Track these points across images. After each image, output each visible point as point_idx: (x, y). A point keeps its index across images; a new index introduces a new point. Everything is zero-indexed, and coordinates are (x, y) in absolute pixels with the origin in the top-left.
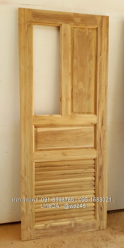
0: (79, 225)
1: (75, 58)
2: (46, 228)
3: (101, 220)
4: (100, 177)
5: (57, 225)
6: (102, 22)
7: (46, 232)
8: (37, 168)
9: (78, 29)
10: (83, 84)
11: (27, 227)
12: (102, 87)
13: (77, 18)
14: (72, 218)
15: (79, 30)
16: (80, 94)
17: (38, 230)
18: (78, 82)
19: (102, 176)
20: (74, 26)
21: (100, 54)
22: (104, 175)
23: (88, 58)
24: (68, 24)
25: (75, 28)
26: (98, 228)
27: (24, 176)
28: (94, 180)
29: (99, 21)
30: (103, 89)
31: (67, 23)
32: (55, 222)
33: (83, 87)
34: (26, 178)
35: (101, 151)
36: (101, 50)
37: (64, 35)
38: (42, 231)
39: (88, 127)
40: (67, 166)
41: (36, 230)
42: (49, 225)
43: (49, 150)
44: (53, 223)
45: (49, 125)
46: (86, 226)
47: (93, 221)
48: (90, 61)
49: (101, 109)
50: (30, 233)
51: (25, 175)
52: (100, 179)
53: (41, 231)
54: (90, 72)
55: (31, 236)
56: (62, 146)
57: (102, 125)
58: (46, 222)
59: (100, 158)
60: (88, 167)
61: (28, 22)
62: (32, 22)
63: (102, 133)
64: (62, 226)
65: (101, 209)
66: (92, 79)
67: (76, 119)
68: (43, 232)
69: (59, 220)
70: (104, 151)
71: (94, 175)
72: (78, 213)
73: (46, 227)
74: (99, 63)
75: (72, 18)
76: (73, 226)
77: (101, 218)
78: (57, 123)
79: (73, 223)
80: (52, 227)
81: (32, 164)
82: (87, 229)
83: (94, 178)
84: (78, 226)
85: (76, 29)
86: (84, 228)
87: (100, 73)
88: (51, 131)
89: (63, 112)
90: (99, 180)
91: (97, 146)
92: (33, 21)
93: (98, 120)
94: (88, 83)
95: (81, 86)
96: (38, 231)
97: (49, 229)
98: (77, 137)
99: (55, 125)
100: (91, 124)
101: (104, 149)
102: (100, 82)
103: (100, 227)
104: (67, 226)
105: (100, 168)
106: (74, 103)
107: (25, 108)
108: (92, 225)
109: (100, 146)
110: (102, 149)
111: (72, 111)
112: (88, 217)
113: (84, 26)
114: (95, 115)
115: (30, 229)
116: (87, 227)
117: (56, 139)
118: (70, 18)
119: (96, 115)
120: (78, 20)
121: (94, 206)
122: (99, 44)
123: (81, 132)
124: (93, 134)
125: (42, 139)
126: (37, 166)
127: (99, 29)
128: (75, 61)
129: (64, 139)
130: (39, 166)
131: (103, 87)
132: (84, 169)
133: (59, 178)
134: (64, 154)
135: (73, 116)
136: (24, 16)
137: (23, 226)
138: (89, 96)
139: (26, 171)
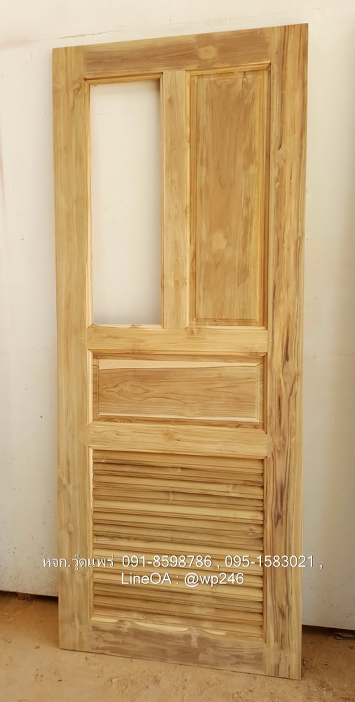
0: (214, 645)
1: (202, 164)
2: (120, 629)
3: (282, 648)
4: (279, 517)
5: (149, 630)
6: (284, 45)
7: (120, 640)
8: (100, 467)
9: (212, 79)
10: (226, 237)
11: (73, 616)
12: (286, 245)
13: (207, 48)
14: (194, 621)
15: (215, 81)
16: (217, 266)
17: (99, 630)
18: (210, 233)
19: (284, 516)
20: (200, 73)
21: (278, 145)
22: (290, 511)
23: (240, 160)
24: (180, 69)
25: (202, 78)
26: (273, 669)
27: (65, 481)
28: (261, 523)
29: (276, 45)
30: (288, 249)
31: (179, 67)
32: (145, 620)
33: (227, 245)
34: (70, 487)
35: (282, 438)
36: (282, 130)
37: (170, 101)
38: (110, 635)
39: (241, 362)
40: (179, 469)
41: (95, 629)
42: (128, 625)
43: (129, 420)
44: (139, 620)
45: (130, 354)
46: (235, 653)
47: (257, 643)
48: (246, 167)
49: (282, 310)
50: (81, 633)
51: (69, 480)
52: (280, 522)
53: (107, 634)
54: (248, 201)
55: (81, 642)
56: (164, 413)
57: (287, 358)
58: (123, 615)
59: (277, 459)
60: (242, 483)
61: (74, 82)
62: (85, 80)
63: (285, 384)
64: (163, 637)
65: (283, 614)
66: (254, 222)
67: (202, 339)
68: (111, 638)
69: (155, 618)
70: (293, 439)
71: (261, 509)
72: (212, 611)
73: (120, 627)
74: (274, 173)
75: (192, 49)
76: (194, 643)
77: (282, 641)
78: (149, 348)
79: (195, 633)
80: (138, 634)
81: (85, 453)
82: (238, 663)
83: (260, 517)
84: (211, 649)
85: (206, 80)
86: (227, 658)
87: (277, 202)
88: (134, 370)
89: (167, 318)
90: (276, 526)
91: (270, 422)
92: (88, 77)
93: (273, 342)
94: (241, 232)
95: (219, 241)
96: (100, 633)
97: (127, 634)
98: (209, 390)
99: (146, 354)
100: (252, 356)
101: (293, 432)
102: (280, 228)
103: (277, 667)
104: (179, 639)
105: (279, 489)
106: (200, 292)
107: (68, 306)
108: (253, 657)
109: (277, 421)
110: (283, 431)
111: (194, 315)
112: (243, 631)
113: (229, 67)
114: (263, 328)
115: (81, 624)
116: (238, 657)
117: (148, 392)
118: (188, 50)
119: (267, 329)
120: (210, 53)
121: (261, 600)
122: (275, 114)
123: (220, 378)
124: (259, 386)
125: (112, 389)
126: (100, 461)
127: (275, 69)
128: (202, 172)
129: (171, 393)
130: (104, 461)
131: (289, 244)
132: (231, 486)
133: (158, 501)
134: (169, 436)
135: (196, 331)
136: (66, 68)
137: (63, 610)
138: (244, 272)
139: (71, 471)
